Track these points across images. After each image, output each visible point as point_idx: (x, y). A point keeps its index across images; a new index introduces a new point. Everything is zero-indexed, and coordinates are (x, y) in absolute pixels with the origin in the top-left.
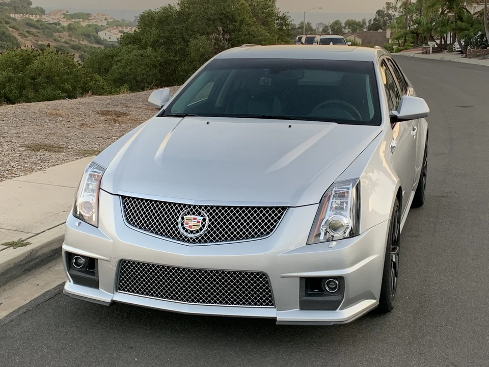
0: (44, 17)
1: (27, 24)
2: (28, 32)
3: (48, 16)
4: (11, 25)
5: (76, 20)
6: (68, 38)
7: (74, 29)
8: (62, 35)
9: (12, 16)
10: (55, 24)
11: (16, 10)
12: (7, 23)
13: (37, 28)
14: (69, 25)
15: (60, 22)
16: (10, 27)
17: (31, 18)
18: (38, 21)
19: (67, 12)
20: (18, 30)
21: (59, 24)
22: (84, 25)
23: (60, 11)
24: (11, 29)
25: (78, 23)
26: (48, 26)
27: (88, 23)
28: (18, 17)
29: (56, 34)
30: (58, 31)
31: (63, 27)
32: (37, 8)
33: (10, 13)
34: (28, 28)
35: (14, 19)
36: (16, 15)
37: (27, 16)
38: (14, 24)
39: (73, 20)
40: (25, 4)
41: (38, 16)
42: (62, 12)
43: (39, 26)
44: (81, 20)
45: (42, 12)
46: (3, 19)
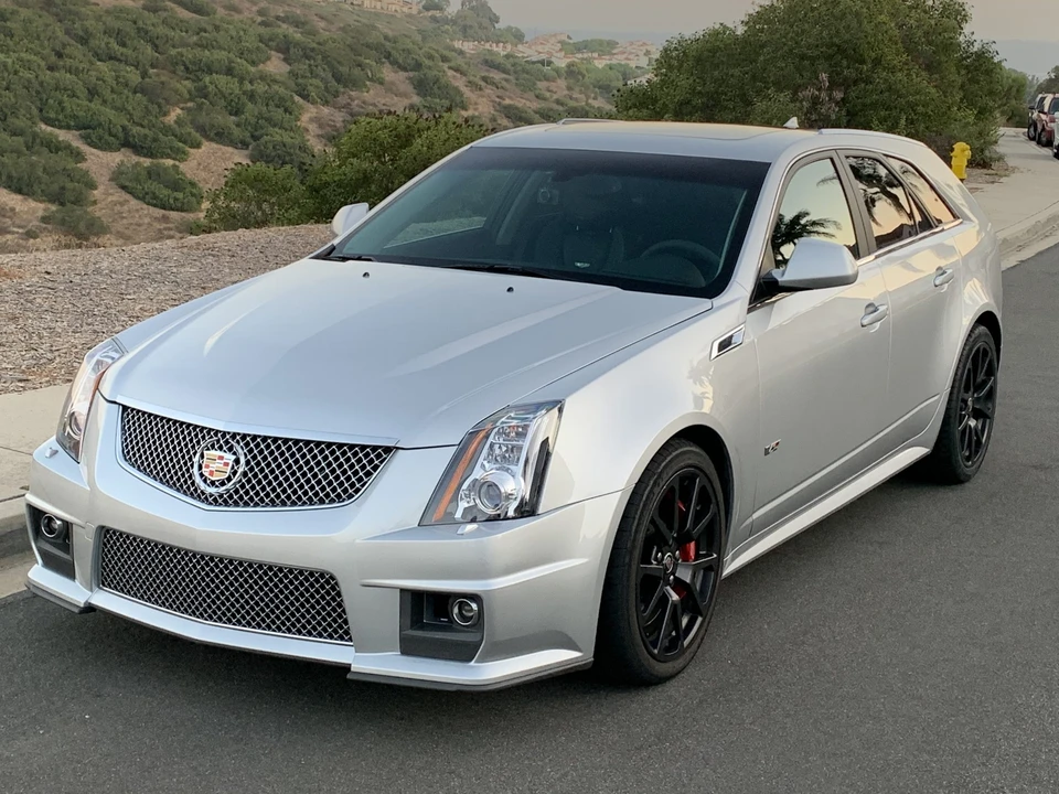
0: (520, 47)
1: (486, 62)
2: (484, 79)
3: (530, 47)
4: (452, 64)
5: (585, 56)
6: (566, 92)
7: (580, 73)
8: (553, 86)
9: (458, 44)
10: (542, 62)
11: (466, 32)
12: (445, 59)
13: (505, 71)
14: (570, 66)
15: (553, 59)
16: (450, 68)
17: (495, 49)
18: (507, 56)
19: (569, 37)
20: (465, 75)
21: (549, 63)
22: (600, 66)
23: (555, 35)
24: (450, 73)
25: (588, 60)
26: (528, 67)
27: (608, 62)
28: (468, 47)
29: (542, 85)
30: (547, 79)
31: (557, 70)
32: (509, 29)
33: (452, 40)
34: (488, 71)
35: (461, 53)
36: (466, 44)
37: (487, 46)
38: (460, 61)
39: (580, 56)
40: (486, 22)
41: (509, 47)
42: (559, 38)
43: (509, 66)
44: (595, 55)
45: (519, 37)
46: (437, 51)
